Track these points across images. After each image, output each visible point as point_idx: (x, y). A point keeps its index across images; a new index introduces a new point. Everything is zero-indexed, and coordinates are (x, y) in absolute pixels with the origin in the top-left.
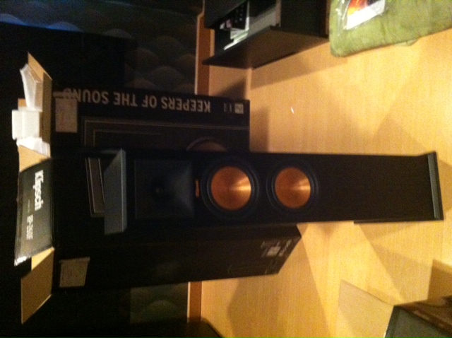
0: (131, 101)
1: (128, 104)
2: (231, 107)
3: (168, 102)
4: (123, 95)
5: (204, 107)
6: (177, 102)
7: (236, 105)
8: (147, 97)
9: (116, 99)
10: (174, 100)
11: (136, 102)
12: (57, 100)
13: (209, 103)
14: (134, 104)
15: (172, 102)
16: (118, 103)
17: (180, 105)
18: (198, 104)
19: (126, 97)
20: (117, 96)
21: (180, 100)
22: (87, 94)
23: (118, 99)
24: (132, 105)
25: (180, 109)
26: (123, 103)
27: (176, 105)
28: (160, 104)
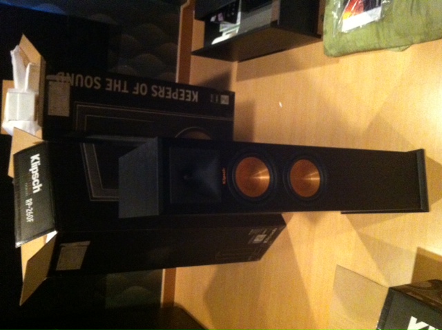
0: (122, 88)
1: (119, 90)
2: (217, 97)
3: (158, 90)
4: (115, 81)
5: (192, 97)
6: (166, 91)
7: (222, 96)
8: (138, 84)
9: (108, 85)
10: (164, 88)
11: (127, 89)
12: (50, 83)
13: (197, 93)
14: (125, 91)
15: (162, 91)
16: (110, 89)
17: (169, 93)
18: (186, 94)
19: (117, 83)
20: (109, 82)
21: (170, 89)
22: (79, 79)
23: (110, 85)
24: (123, 91)
25: (169, 97)
26: (115, 90)
27: (166, 95)
28: (150, 92)
